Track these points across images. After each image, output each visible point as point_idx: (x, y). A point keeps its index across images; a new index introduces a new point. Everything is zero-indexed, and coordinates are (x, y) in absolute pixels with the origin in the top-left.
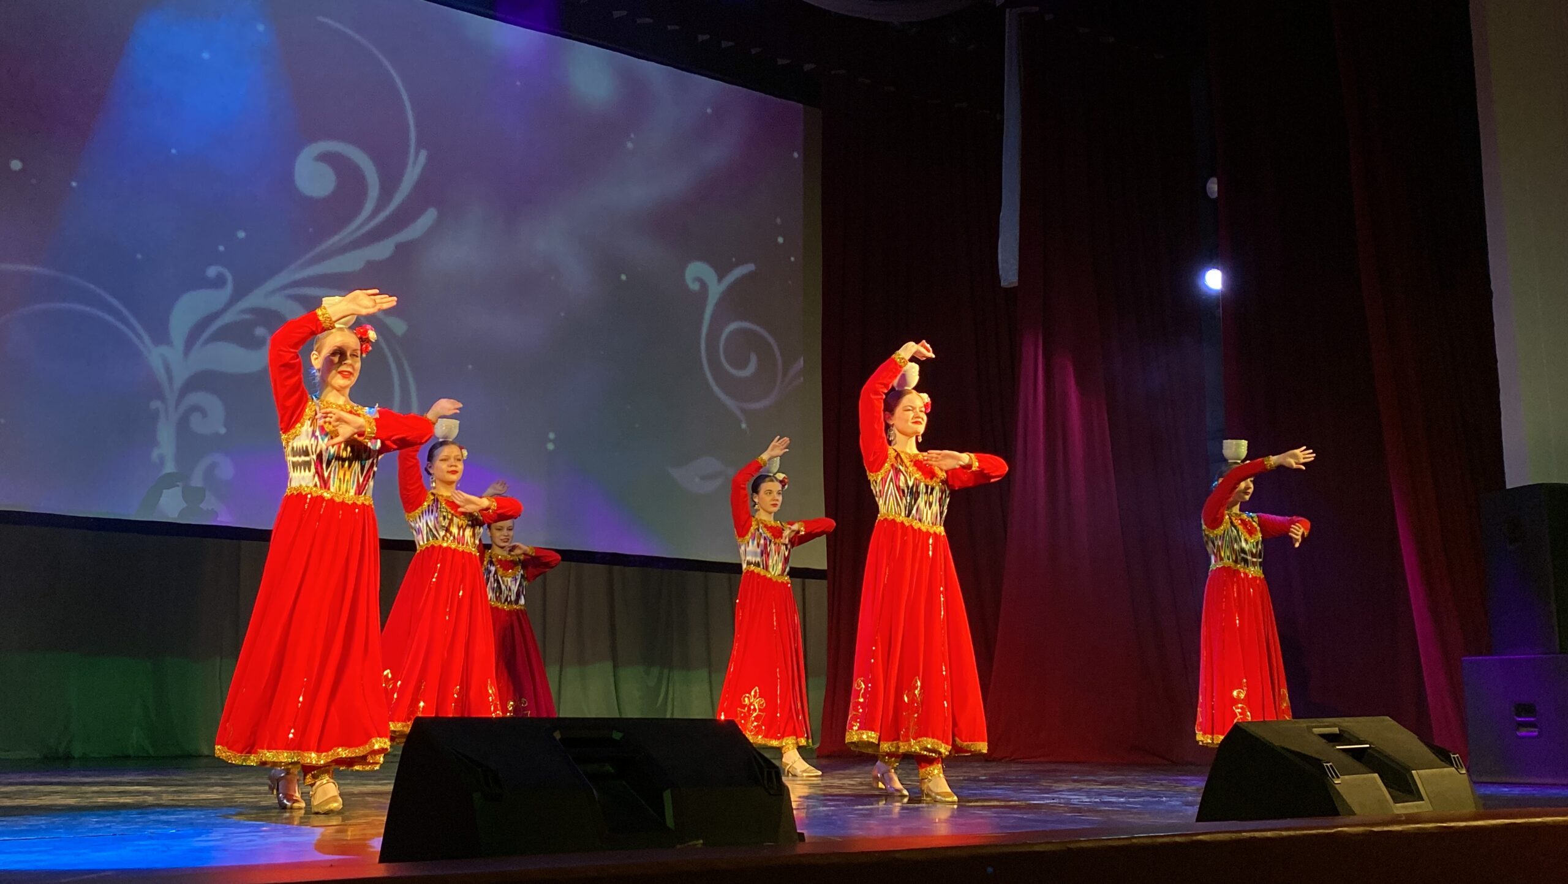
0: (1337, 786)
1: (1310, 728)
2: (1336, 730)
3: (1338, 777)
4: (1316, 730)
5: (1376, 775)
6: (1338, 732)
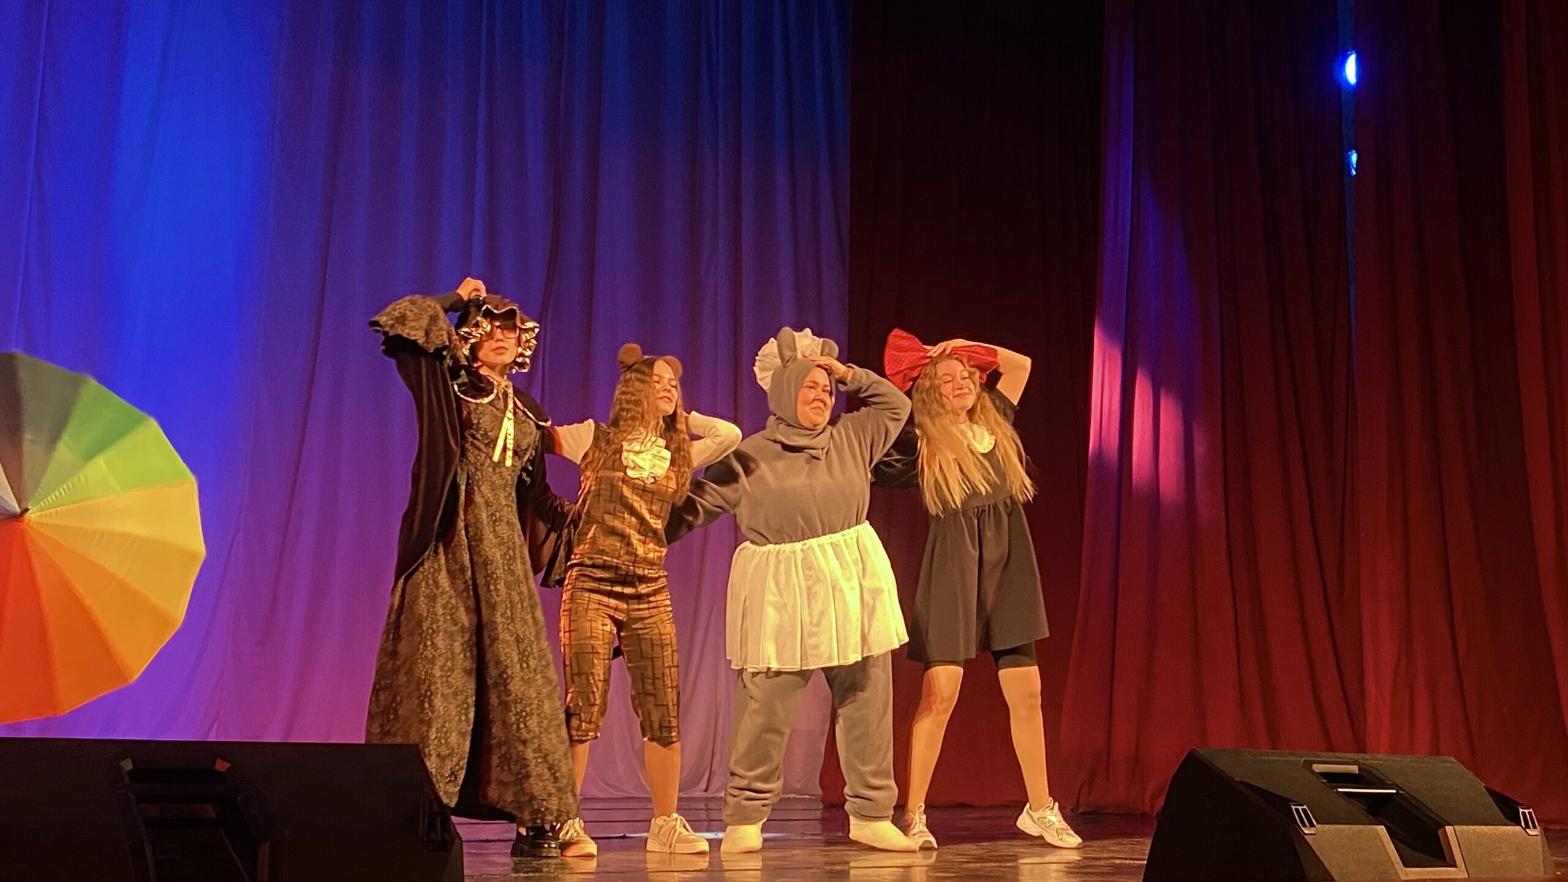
0: (1307, 838)
1: (1308, 764)
2: (1355, 769)
3: (1312, 825)
4: (1317, 768)
5: (1382, 829)
6: (1357, 772)
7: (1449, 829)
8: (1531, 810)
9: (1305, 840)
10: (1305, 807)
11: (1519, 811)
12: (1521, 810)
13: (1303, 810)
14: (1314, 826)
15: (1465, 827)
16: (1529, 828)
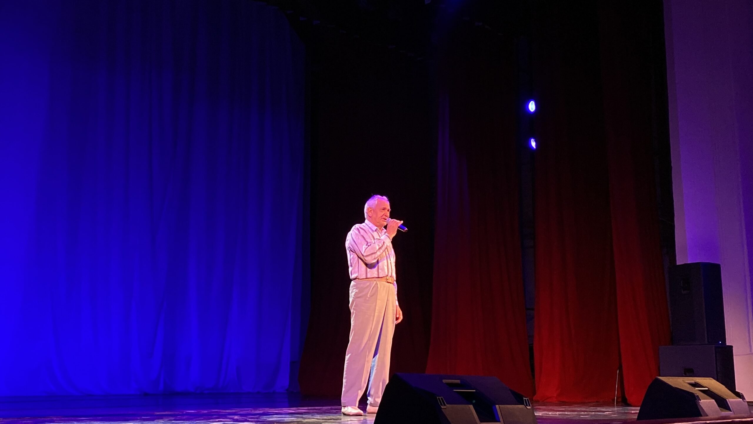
0: (443, 410)
2: (458, 381)
3: (445, 405)
4: (444, 381)
5: (471, 407)
6: (460, 383)
7: (497, 406)
8: (528, 398)
9: (442, 412)
11: (523, 399)
12: (524, 398)
13: (441, 398)
14: (446, 405)
15: (503, 406)
16: (527, 406)
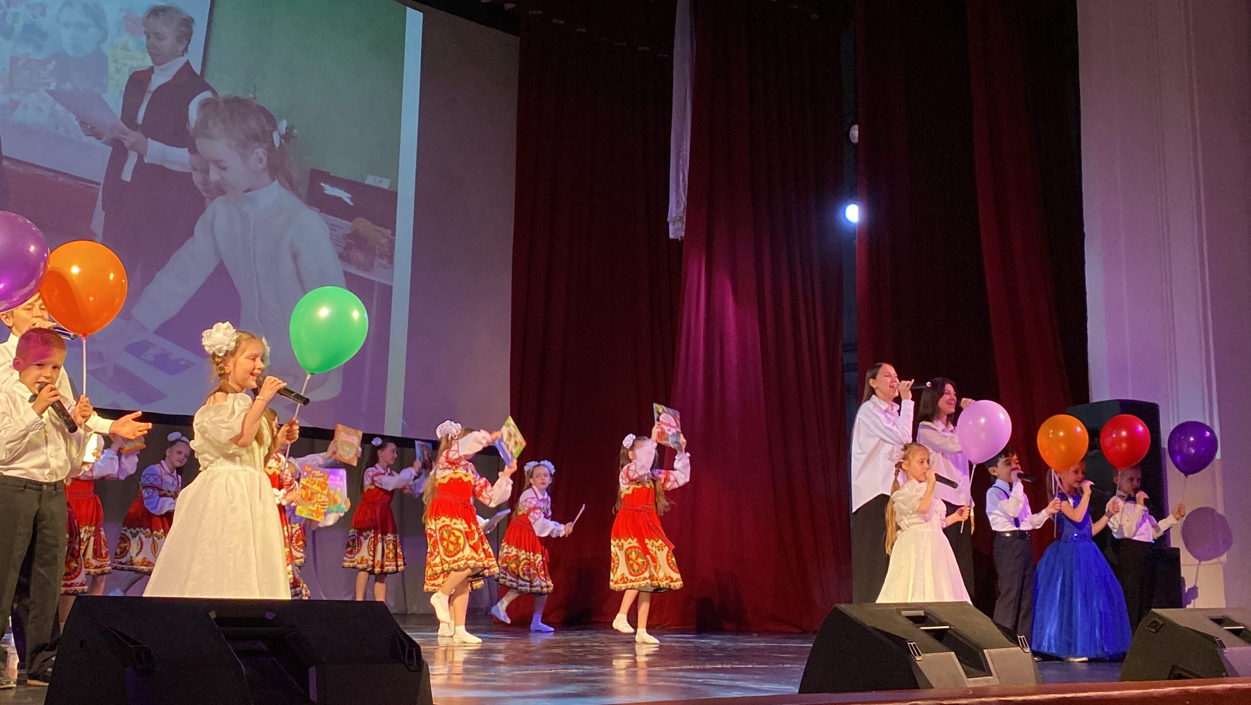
0: (918, 663)
1: (899, 611)
3: (920, 655)
4: (904, 613)
5: (953, 653)
6: (923, 615)
7: (985, 651)
10: (914, 643)
13: (914, 645)
